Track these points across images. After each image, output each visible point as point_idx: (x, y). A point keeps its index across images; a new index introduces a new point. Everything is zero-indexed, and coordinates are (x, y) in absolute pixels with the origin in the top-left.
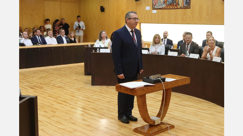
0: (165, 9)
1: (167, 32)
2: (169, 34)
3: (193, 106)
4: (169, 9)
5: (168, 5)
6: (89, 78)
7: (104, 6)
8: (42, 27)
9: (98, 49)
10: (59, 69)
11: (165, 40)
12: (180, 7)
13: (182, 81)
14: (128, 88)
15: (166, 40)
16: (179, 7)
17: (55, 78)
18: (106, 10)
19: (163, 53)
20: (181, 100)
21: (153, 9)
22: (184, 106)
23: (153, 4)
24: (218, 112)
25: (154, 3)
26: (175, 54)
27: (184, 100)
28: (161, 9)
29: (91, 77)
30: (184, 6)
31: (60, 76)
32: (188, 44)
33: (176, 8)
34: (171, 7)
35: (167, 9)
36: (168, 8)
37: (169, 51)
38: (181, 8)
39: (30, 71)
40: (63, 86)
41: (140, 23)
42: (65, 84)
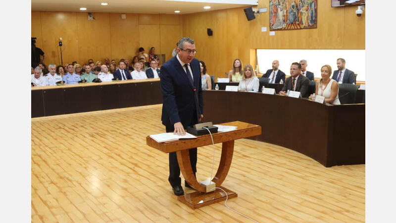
0: (285, 29)
3: (285, 164)
4: (290, 29)
5: (289, 24)
7: (212, 29)
8: (137, 58)
10: (143, 111)
11: (274, 73)
13: (246, 131)
15: (276, 72)
16: (302, 26)
17: (129, 123)
18: (215, 33)
20: (274, 155)
21: (271, 31)
22: (273, 164)
23: (270, 24)
24: (315, 175)
25: (272, 23)
27: (278, 155)
30: (309, 26)
31: (136, 120)
33: (299, 28)
34: (293, 27)
35: (287, 30)
36: (289, 28)
37: (264, 87)
38: (305, 28)
39: (106, 114)
41: (256, 50)
42: (136, 131)
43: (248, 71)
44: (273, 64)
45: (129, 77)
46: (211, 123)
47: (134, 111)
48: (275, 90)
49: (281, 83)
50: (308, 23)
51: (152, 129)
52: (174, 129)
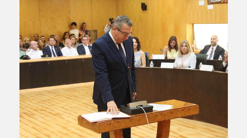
1: (216, 37)
7: (146, 3)
8: (67, 34)
10: (74, 90)
11: (213, 49)
15: (215, 48)
18: (149, 8)
28: (220, 3)
37: (201, 63)
39: (35, 92)
41: (193, 24)
43: (184, 47)
44: (211, 39)
45: (60, 54)
46: (145, 102)
47: (64, 89)
48: (214, 67)
49: (219, 59)
52: (107, 108)
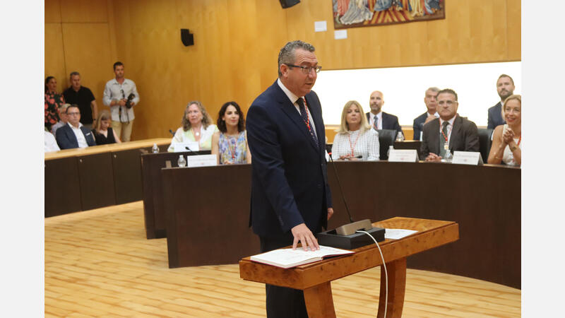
0: (370, 24)
1: (381, 94)
2: (385, 98)
4: (383, 24)
5: (380, 12)
6: (161, 245)
7: (192, 29)
9: (181, 156)
11: (376, 118)
12: (413, 15)
13: (434, 234)
14: (277, 268)
15: (379, 116)
16: (410, 17)
17: (59, 255)
18: (199, 39)
19: (374, 156)
20: (439, 292)
21: (336, 28)
22: (449, 308)
23: (335, 13)
25: (339, 11)
26: (410, 156)
27: (447, 291)
28: (360, 25)
29: (166, 242)
30: (426, 14)
32: (446, 124)
33: (403, 19)
34: (388, 18)
35: (376, 25)
36: (380, 21)
37: (391, 147)
38: (417, 19)
40: (83, 276)
42: (89, 269)
43: (354, 113)
44: (372, 98)
50: (424, 9)
51: (128, 263)
52: (293, 238)
